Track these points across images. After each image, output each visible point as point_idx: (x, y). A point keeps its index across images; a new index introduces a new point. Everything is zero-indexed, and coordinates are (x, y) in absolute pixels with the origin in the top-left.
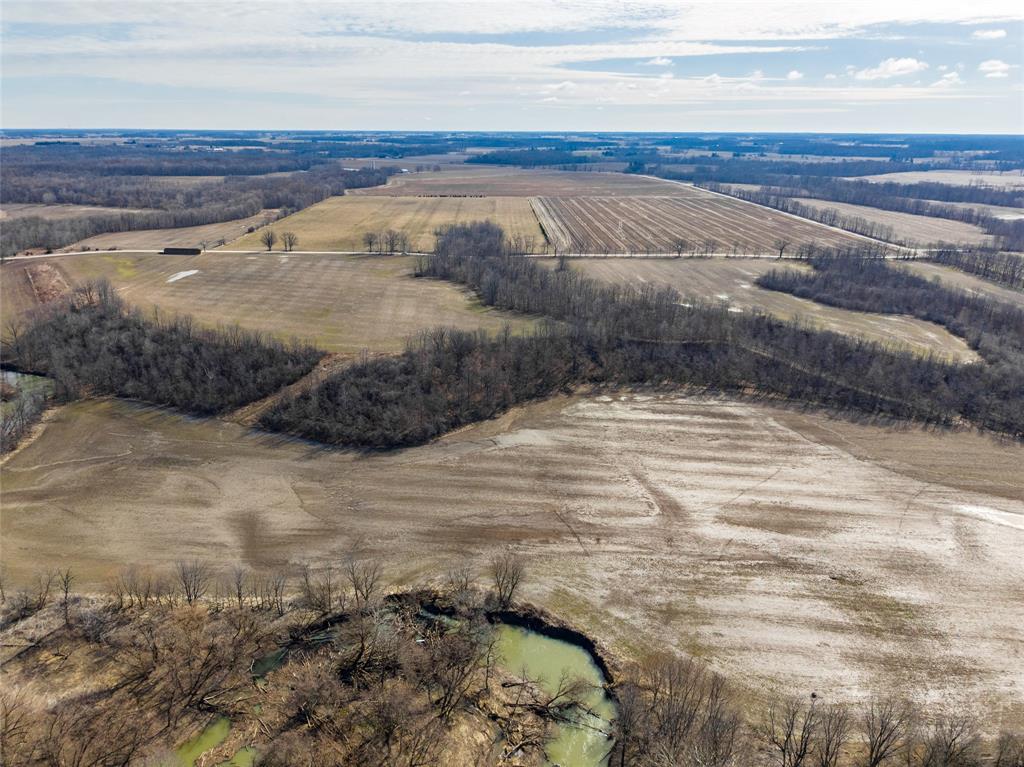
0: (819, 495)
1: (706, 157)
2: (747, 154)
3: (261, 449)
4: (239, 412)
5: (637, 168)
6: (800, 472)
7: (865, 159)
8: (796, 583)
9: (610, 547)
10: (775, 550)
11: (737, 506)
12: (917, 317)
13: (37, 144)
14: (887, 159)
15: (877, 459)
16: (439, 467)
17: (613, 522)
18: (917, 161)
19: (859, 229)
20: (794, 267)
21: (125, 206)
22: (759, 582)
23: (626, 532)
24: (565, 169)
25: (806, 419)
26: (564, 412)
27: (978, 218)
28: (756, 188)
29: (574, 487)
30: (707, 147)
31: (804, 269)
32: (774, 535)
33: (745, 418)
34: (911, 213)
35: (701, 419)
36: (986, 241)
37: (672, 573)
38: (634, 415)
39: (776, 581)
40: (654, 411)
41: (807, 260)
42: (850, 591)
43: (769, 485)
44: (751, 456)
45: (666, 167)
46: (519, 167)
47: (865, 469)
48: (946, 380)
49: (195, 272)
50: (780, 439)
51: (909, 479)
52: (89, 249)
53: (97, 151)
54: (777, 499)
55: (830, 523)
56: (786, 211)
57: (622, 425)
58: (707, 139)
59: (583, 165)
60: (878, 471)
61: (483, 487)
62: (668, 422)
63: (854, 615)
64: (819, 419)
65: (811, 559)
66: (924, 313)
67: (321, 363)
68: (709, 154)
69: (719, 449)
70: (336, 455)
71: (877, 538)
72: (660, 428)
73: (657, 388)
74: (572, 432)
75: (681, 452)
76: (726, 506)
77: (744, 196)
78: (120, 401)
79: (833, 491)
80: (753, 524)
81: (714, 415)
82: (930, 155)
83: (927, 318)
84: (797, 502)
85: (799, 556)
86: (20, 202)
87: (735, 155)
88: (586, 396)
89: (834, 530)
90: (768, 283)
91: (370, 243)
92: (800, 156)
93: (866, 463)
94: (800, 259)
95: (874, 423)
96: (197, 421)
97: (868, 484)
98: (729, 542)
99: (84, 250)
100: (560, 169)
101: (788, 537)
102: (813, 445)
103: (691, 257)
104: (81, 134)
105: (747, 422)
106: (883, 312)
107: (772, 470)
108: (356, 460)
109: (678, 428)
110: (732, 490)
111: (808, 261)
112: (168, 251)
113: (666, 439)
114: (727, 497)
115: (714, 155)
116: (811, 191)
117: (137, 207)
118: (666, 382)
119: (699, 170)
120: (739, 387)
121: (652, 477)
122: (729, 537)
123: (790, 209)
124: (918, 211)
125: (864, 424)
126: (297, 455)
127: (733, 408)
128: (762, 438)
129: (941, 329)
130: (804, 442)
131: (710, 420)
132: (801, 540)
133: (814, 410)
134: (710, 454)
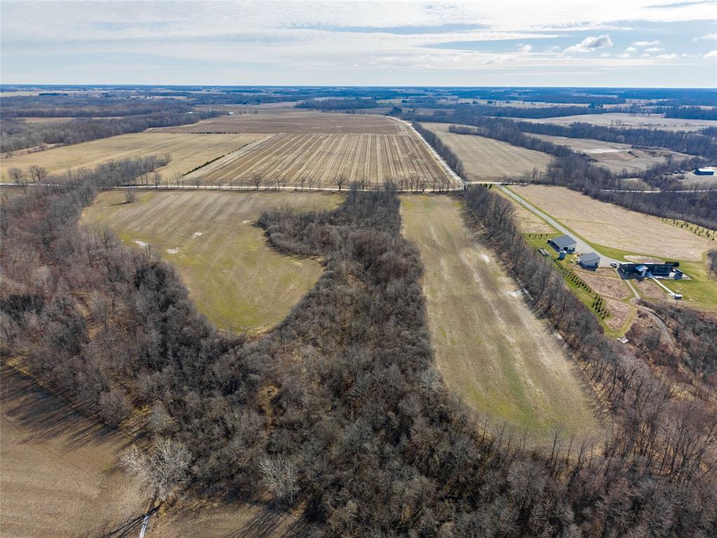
5: (395, 112)
14: (587, 105)
82: (621, 102)
87: (489, 102)
92: (530, 103)
115: (474, 102)
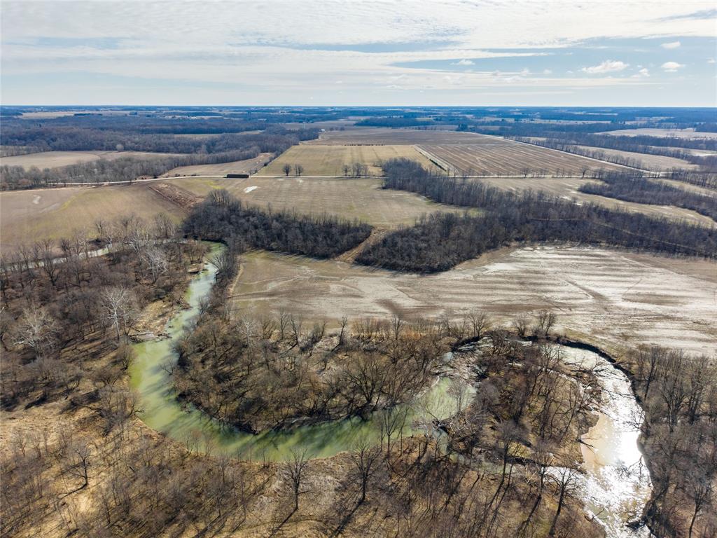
0: (668, 289)
1: (498, 121)
2: (523, 120)
3: (366, 273)
4: (341, 256)
5: (463, 128)
6: (651, 280)
7: (595, 122)
8: (677, 325)
9: (577, 312)
10: (660, 312)
11: (629, 294)
12: (678, 206)
13: (76, 115)
14: (609, 122)
15: (689, 273)
16: (464, 280)
17: (573, 302)
18: (628, 123)
19: (619, 162)
20: (592, 182)
21: (167, 152)
22: (659, 324)
23: (582, 306)
24: (419, 129)
25: (641, 256)
26: (511, 255)
27: (683, 156)
28: (543, 139)
29: (542, 288)
30: (495, 115)
31: (600, 183)
32: (656, 306)
33: (609, 257)
34: (641, 153)
35: (586, 257)
36: (695, 168)
37: (615, 322)
38: (549, 256)
39: (668, 324)
40: (559, 254)
41: (599, 178)
42: (705, 327)
43: (639, 285)
44: (622, 273)
45: (481, 127)
46: (390, 128)
47: (684, 278)
48: (710, 235)
49: (255, 188)
50: (633, 266)
51: (709, 282)
52: (179, 176)
53: (120, 119)
54: (649, 291)
55: (680, 300)
56: (569, 152)
57: (547, 260)
58: (491, 110)
59: (431, 126)
60: (691, 279)
61: (495, 288)
62: (572, 259)
63: (713, 336)
64: (647, 256)
65: (679, 315)
66: (682, 204)
67: (373, 232)
68: (500, 119)
69: (604, 270)
70: (407, 275)
71: (707, 306)
72: (568, 261)
73: (552, 243)
74: (523, 264)
75: (584, 272)
76: (624, 294)
77: (539, 144)
78: (270, 253)
79: (674, 287)
80: (642, 302)
81: (592, 256)
82: (634, 120)
83: (684, 207)
84: (658, 293)
85: (673, 314)
86: (101, 150)
87: (516, 120)
88: (519, 247)
89: (683, 303)
90: (585, 190)
91: (346, 171)
93: (683, 275)
94: (595, 178)
95: (678, 258)
96: (321, 261)
97: (690, 284)
98: (635, 309)
99: (176, 176)
100: (416, 129)
101: (663, 306)
102: (652, 268)
103: (532, 177)
104: (97, 108)
105: (611, 258)
106: (658, 204)
107: (638, 279)
108: (418, 278)
109: (577, 261)
110: (622, 287)
111: (601, 179)
112: (229, 176)
113: (573, 266)
114: (623, 291)
116: (578, 141)
117: (176, 153)
118: (556, 240)
119: (501, 129)
120: (598, 242)
121: (578, 282)
122: (634, 307)
123: (572, 151)
124: (645, 152)
125: (673, 258)
126: (387, 276)
127: (598, 252)
128: (623, 265)
129: (694, 212)
130: (648, 268)
131: (591, 258)
132: (671, 308)
133: (643, 252)
134: (601, 273)
